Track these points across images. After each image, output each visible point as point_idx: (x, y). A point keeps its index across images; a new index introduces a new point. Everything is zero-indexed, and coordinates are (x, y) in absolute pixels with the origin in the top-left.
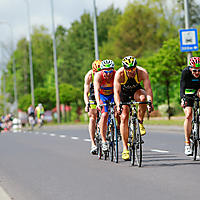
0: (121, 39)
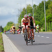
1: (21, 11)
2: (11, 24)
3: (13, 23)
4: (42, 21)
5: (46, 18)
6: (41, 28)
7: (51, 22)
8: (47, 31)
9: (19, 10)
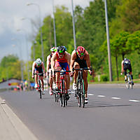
0: (126, 15)
1: (39, 25)
2: (11, 63)
3: (18, 59)
4: (99, 54)
5: (110, 44)
6: (96, 73)
7: (123, 54)
8: (112, 80)
9: (33, 22)
